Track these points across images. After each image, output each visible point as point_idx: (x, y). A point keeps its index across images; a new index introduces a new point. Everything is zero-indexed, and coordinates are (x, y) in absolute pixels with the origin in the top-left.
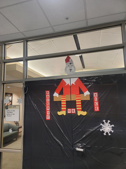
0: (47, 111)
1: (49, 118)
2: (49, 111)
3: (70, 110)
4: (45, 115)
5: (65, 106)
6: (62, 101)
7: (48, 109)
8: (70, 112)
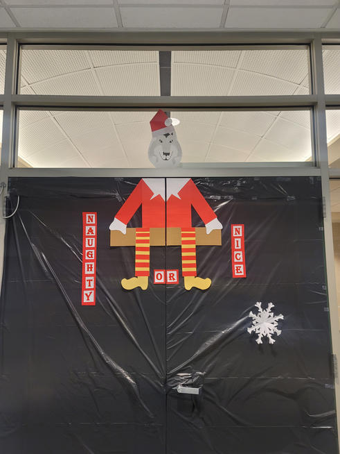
0: (87, 278)
1: (92, 299)
2: (92, 278)
3: (162, 273)
4: (79, 290)
5: (148, 261)
6: (137, 245)
7: (89, 270)
8: (162, 281)
